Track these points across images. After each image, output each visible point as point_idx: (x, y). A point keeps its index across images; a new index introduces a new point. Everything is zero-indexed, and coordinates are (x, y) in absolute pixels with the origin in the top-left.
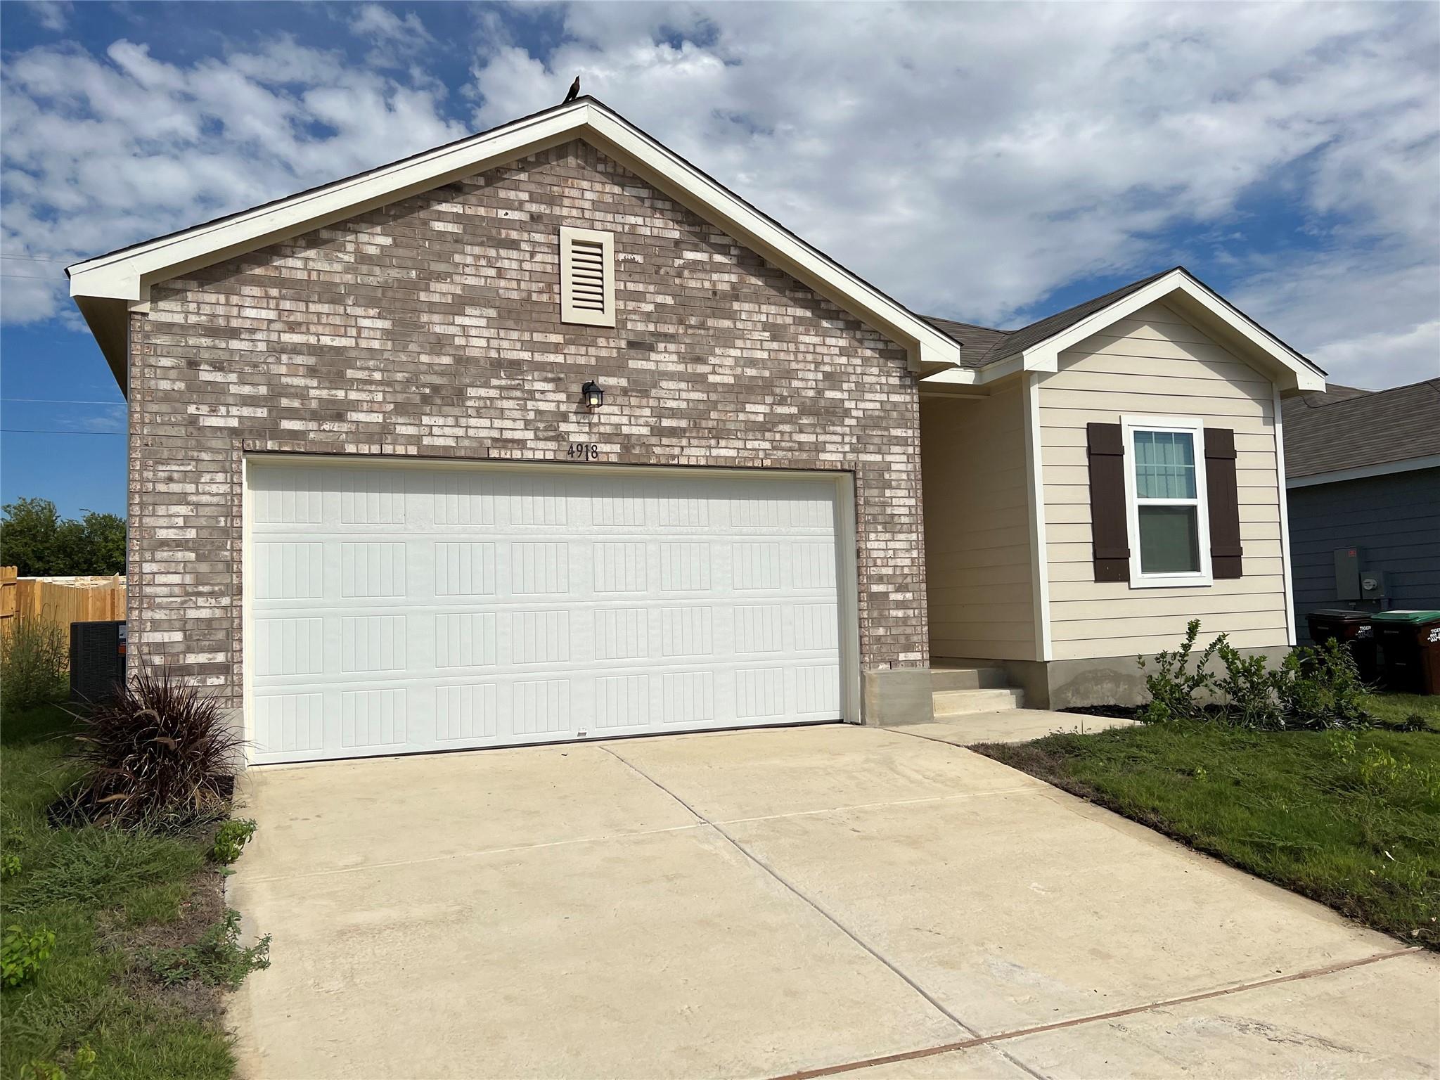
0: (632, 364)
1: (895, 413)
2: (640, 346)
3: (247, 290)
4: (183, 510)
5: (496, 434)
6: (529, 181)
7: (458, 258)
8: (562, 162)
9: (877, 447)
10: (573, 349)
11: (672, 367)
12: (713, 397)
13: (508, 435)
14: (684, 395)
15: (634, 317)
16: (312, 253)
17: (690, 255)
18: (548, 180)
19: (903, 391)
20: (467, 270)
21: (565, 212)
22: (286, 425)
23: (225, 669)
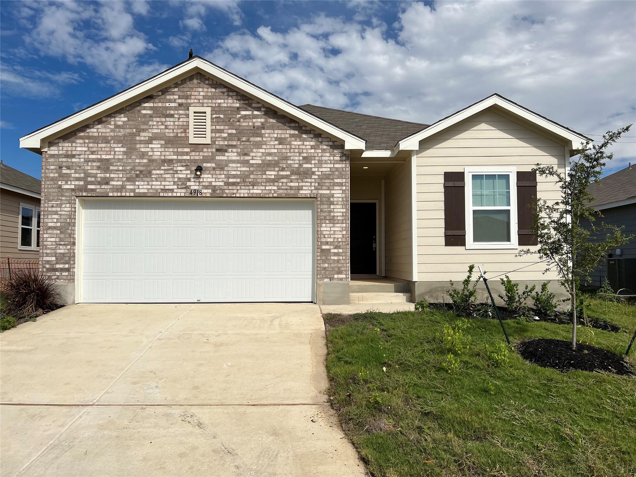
0: (217, 158)
1: (337, 172)
2: (221, 150)
3: (78, 141)
4: (56, 216)
5: (162, 187)
6: (179, 91)
7: (151, 123)
8: (191, 82)
9: (327, 187)
10: (193, 153)
11: (234, 158)
12: (252, 169)
13: (167, 187)
14: (239, 169)
15: (219, 139)
16: (99, 126)
17: (243, 113)
18: (186, 90)
19: (341, 162)
20: (154, 127)
21: (192, 101)
22: (90, 187)
23: (68, 270)
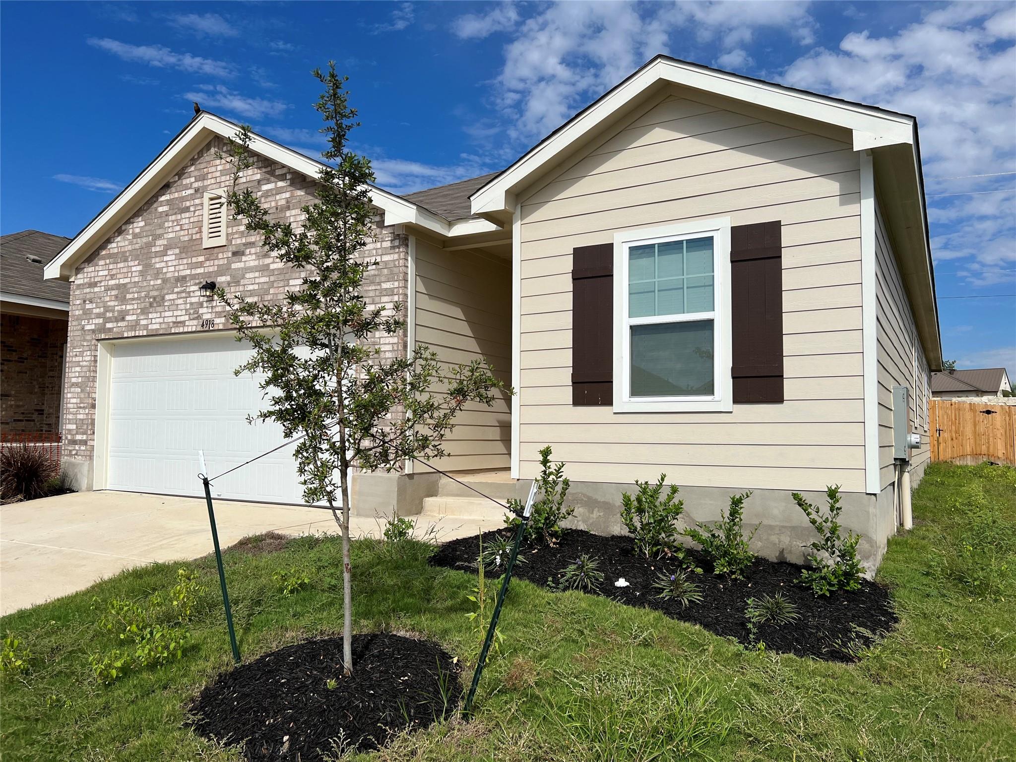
0: (234, 266)
1: (386, 270)
2: (238, 254)
5: (174, 319)
6: (195, 170)
7: (166, 225)
8: (208, 153)
10: (208, 263)
11: (252, 264)
12: (272, 278)
13: (179, 319)
14: (257, 281)
15: (236, 236)
17: (265, 187)
18: (202, 166)
19: (392, 251)
20: (170, 230)
21: (209, 182)
22: (109, 325)
23: (84, 442)
